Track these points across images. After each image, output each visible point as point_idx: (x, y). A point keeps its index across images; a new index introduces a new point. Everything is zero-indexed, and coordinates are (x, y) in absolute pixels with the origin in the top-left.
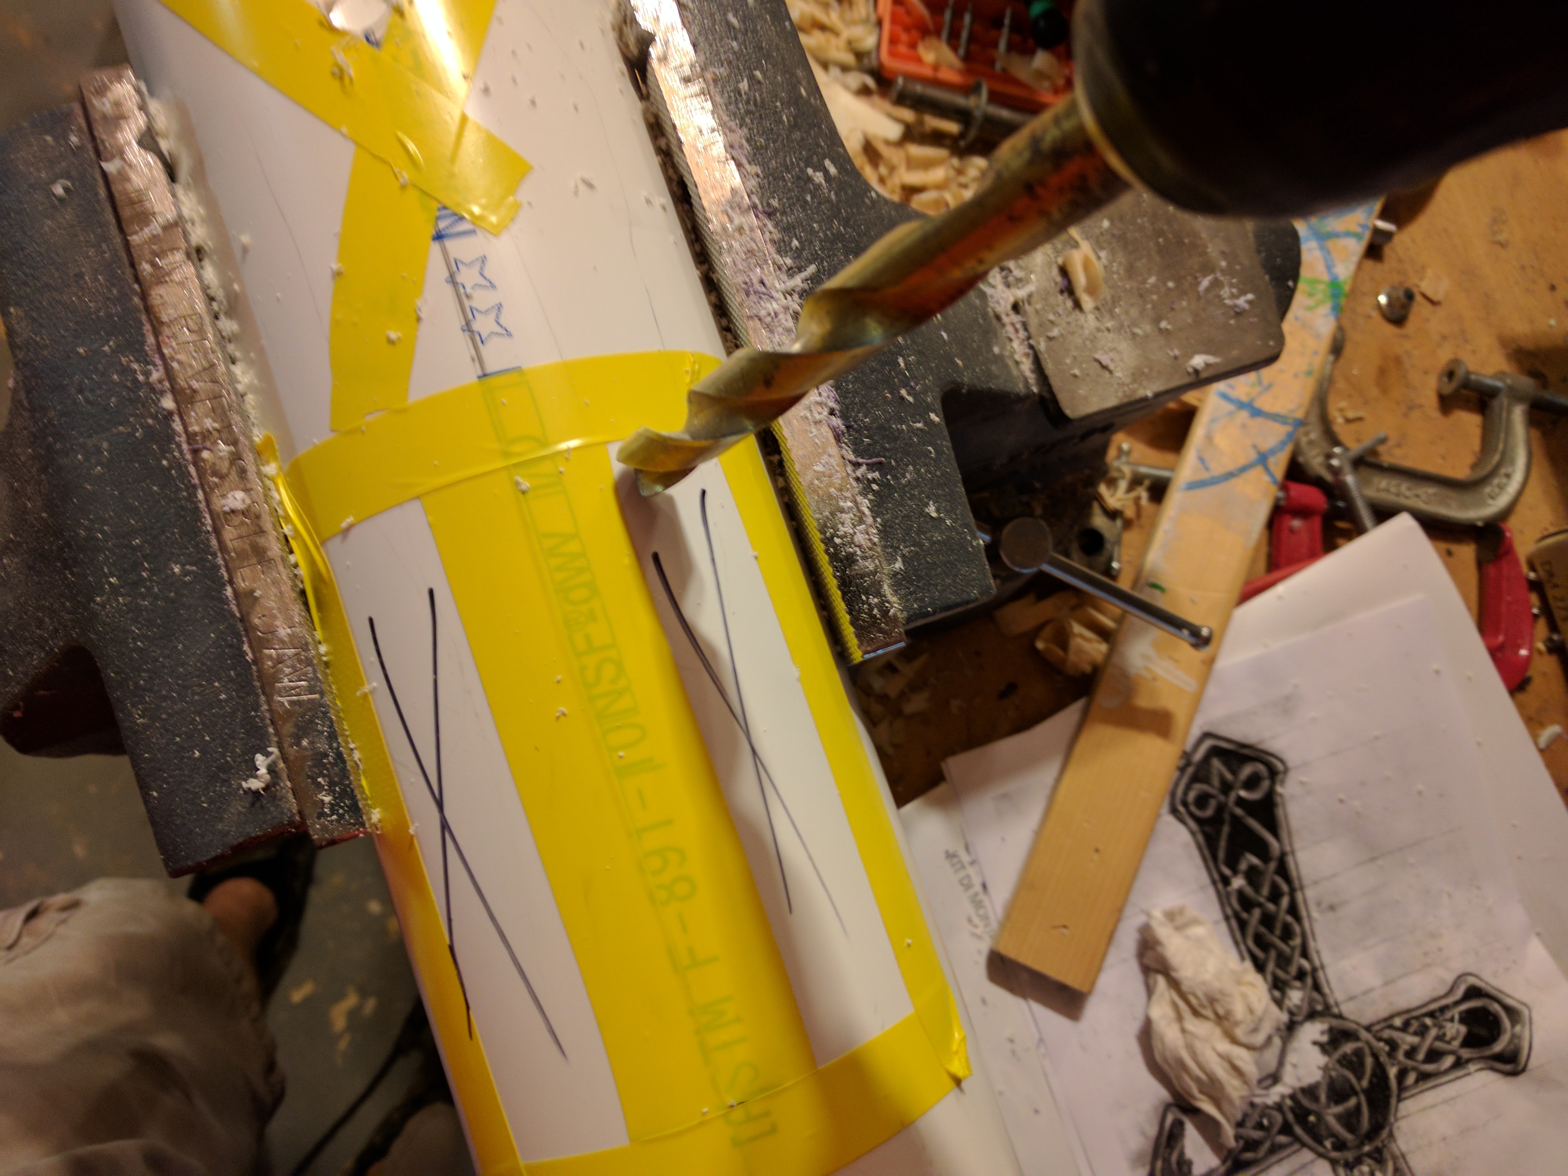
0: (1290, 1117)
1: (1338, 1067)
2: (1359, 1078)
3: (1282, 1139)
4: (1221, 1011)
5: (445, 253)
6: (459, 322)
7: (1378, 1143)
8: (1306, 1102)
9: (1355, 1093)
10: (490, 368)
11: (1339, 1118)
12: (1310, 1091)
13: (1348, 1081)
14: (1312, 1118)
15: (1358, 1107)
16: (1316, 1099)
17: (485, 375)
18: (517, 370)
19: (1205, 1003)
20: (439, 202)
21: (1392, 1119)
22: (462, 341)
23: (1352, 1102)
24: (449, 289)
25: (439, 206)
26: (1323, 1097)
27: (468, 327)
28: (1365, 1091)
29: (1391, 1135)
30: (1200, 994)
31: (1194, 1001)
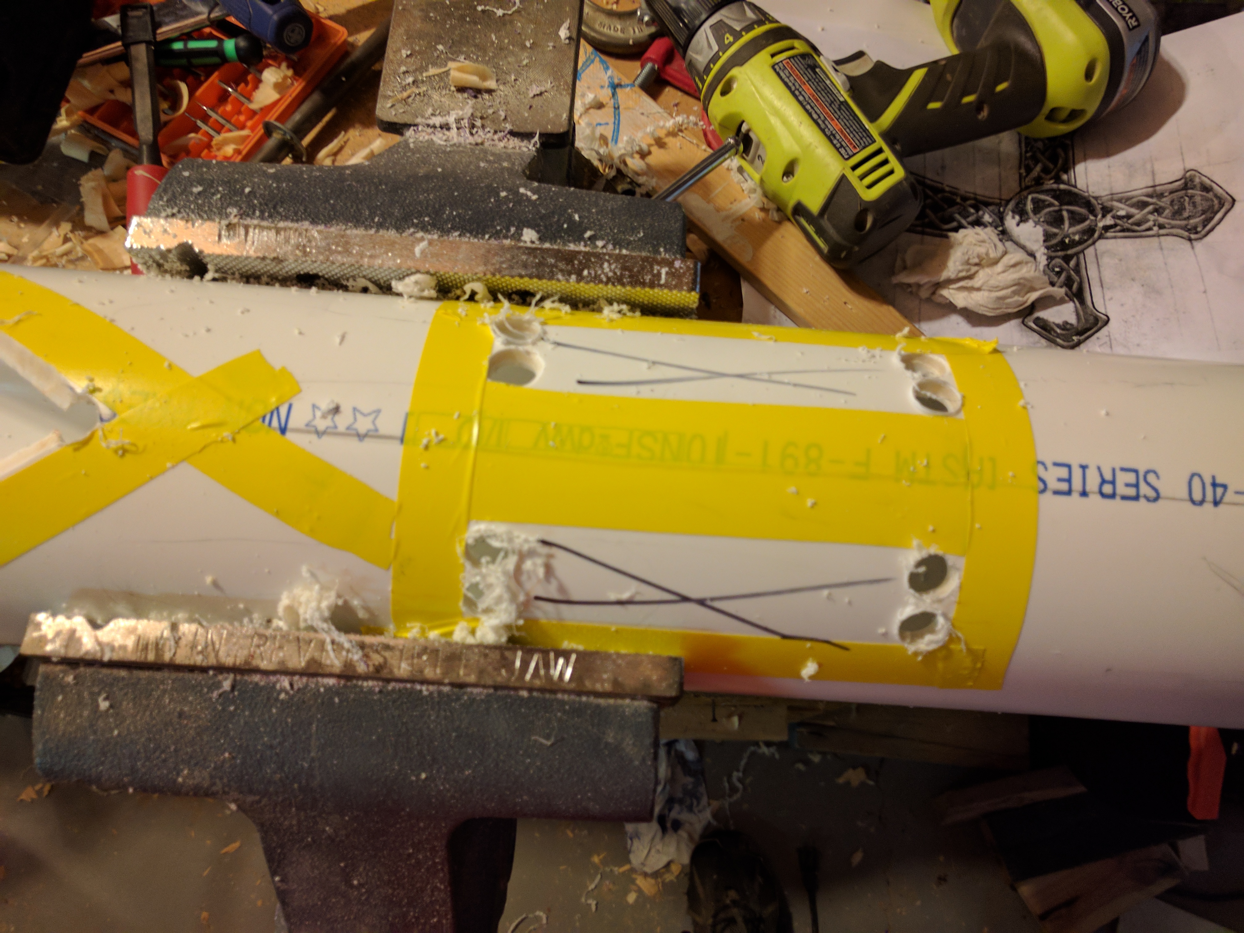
0: (1060, 253)
1: (1038, 216)
2: (1051, 205)
3: (1072, 263)
4: (976, 260)
5: (297, 430)
6: (353, 443)
7: (1099, 207)
8: (1054, 241)
9: (1061, 210)
10: (398, 432)
11: (1071, 225)
12: (1048, 237)
13: (1050, 212)
14: (1067, 241)
15: (1068, 211)
16: (1055, 235)
17: (402, 440)
18: (407, 416)
19: (967, 267)
20: (257, 419)
21: (1086, 194)
22: (369, 444)
23: (1065, 214)
24: (325, 438)
25: (261, 420)
26: (1055, 230)
27: (361, 437)
28: (1061, 205)
29: (1096, 198)
30: (960, 268)
31: (963, 274)
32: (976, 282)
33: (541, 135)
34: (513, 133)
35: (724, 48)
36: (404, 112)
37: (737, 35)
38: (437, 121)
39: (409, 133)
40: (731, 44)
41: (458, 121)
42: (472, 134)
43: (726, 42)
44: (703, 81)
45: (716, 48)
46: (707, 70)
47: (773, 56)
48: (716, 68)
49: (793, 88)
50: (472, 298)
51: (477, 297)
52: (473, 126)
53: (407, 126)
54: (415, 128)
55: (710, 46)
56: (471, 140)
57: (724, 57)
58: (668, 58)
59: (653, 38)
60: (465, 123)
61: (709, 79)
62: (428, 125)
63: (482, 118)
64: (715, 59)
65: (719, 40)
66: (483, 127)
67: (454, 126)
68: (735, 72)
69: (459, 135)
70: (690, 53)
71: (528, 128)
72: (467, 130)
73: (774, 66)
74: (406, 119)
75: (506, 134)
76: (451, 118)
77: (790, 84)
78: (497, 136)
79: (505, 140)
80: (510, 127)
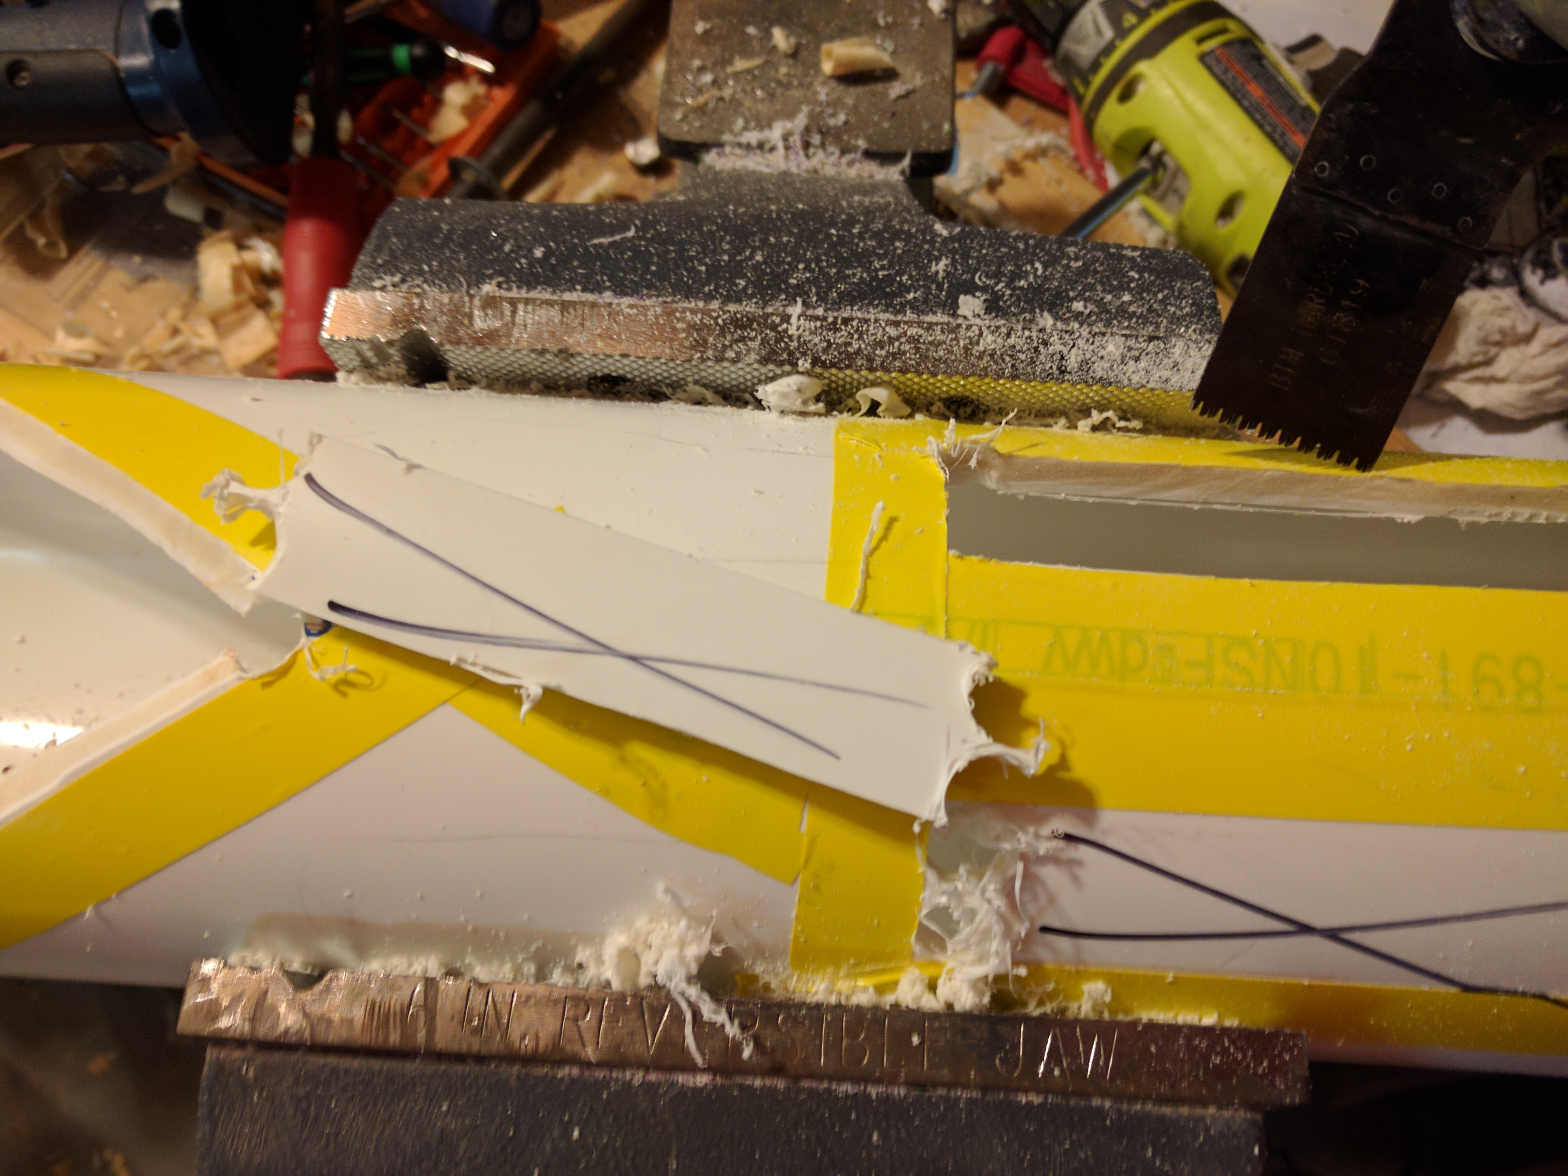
4: (1496, 337)
19: (1484, 348)
30: (1474, 349)
31: (1480, 357)
32: (1501, 368)
33: (915, 156)
34: (869, 155)
35: (1122, 33)
36: (701, 127)
37: (1143, 15)
38: (752, 137)
39: (711, 158)
40: (1133, 28)
41: (786, 138)
42: (807, 156)
43: (1126, 25)
44: (1087, 83)
45: (1109, 33)
46: (1096, 66)
47: (1200, 41)
48: (1109, 64)
49: (1233, 89)
50: (873, 409)
51: (880, 411)
52: (807, 145)
53: (706, 146)
54: (720, 150)
55: (1099, 32)
56: (806, 164)
57: (1124, 47)
58: (1017, 56)
59: (992, 28)
60: (796, 140)
61: (1098, 79)
62: (740, 145)
63: (821, 132)
64: (1109, 49)
65: (1115, 20)
66: (823, 145)
67: (780, 145)
68: (1142, 67)
69: (787, 157)
70: (1068, 44)
71: (894, 147)
72: (801, 153)
73: (1203, 58)
74: (706, 136)
75: (859, 155)
76: (775, 134)
77: (1228, 83)
78: (844, 160)
79: (857, 165)
80: (862, 144)
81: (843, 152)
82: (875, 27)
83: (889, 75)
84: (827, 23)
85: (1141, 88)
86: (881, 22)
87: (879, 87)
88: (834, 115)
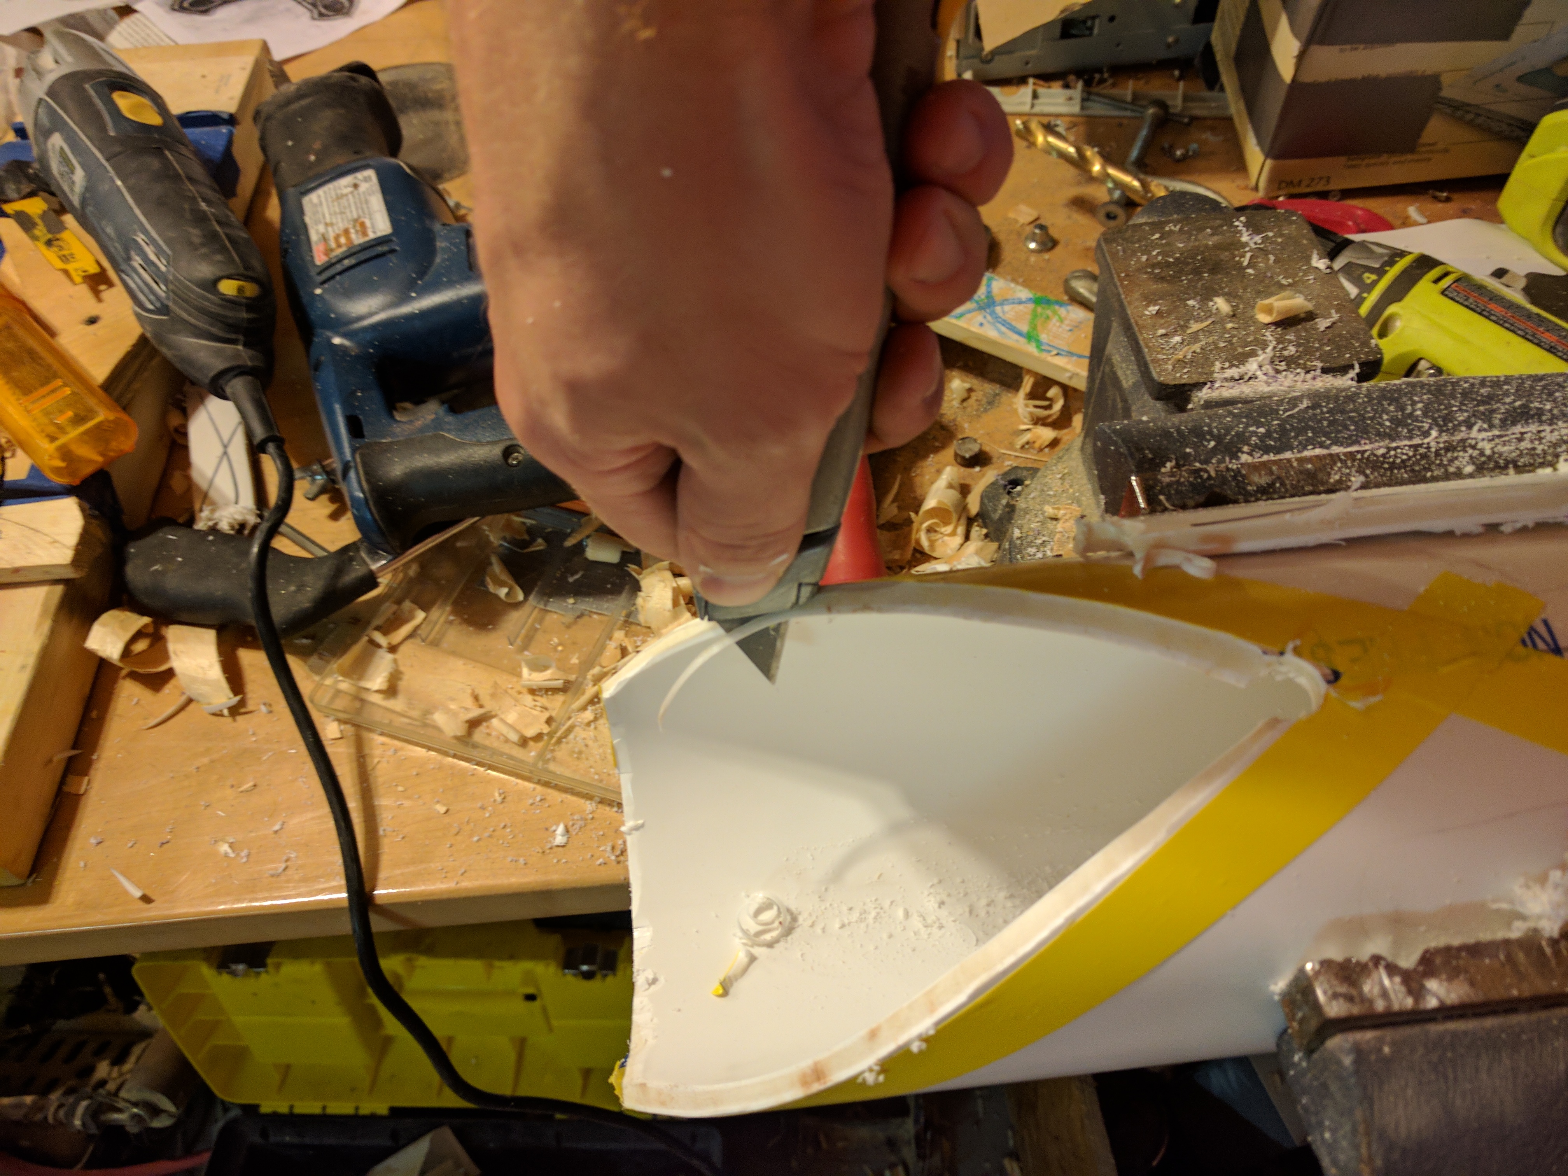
20: (1516, 645)
25: (1521, 644)
33: (1362, 365)
34: (1325, 371)
35: (1366, 288)
36: (1190, 372)
37: (1380, 272)
40: (1375, 283)
41: (1261, 368)
42: (1282, 378)
43: (1368, 282)
47: (1437, 281)
52: (1277, 371)
53: (1199, 385)
54: (1210, 386)
60: (1269, 369)
62: (1225, 380)
63: (1283, 361)
65: (1357, 282)
66: (1289, 369)
68: (1394, 309)
69: (1268, 381)
71: (1341, 362)
72: (1277, 377)
73: (1443, 293)
74: (1195, 378)
75: (1318, 372)
76: (1252, 366)
77: (1472, 306)
78: (1309, 376)
79: (1319, 379)
80: (1319, 365)
81: (1307, 372)
82: (1282, 287)
83: (1310, 316)
84: (1245, 289)
85: (1399, 324)
86: (1284, 282)
87: (1308, 325)
88: (1284, 349)
